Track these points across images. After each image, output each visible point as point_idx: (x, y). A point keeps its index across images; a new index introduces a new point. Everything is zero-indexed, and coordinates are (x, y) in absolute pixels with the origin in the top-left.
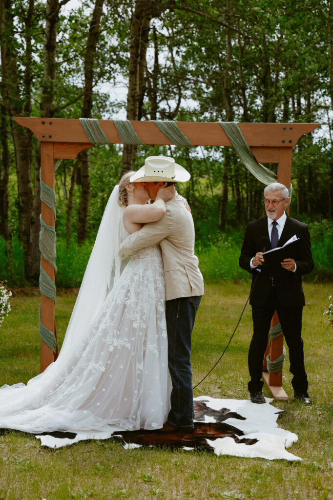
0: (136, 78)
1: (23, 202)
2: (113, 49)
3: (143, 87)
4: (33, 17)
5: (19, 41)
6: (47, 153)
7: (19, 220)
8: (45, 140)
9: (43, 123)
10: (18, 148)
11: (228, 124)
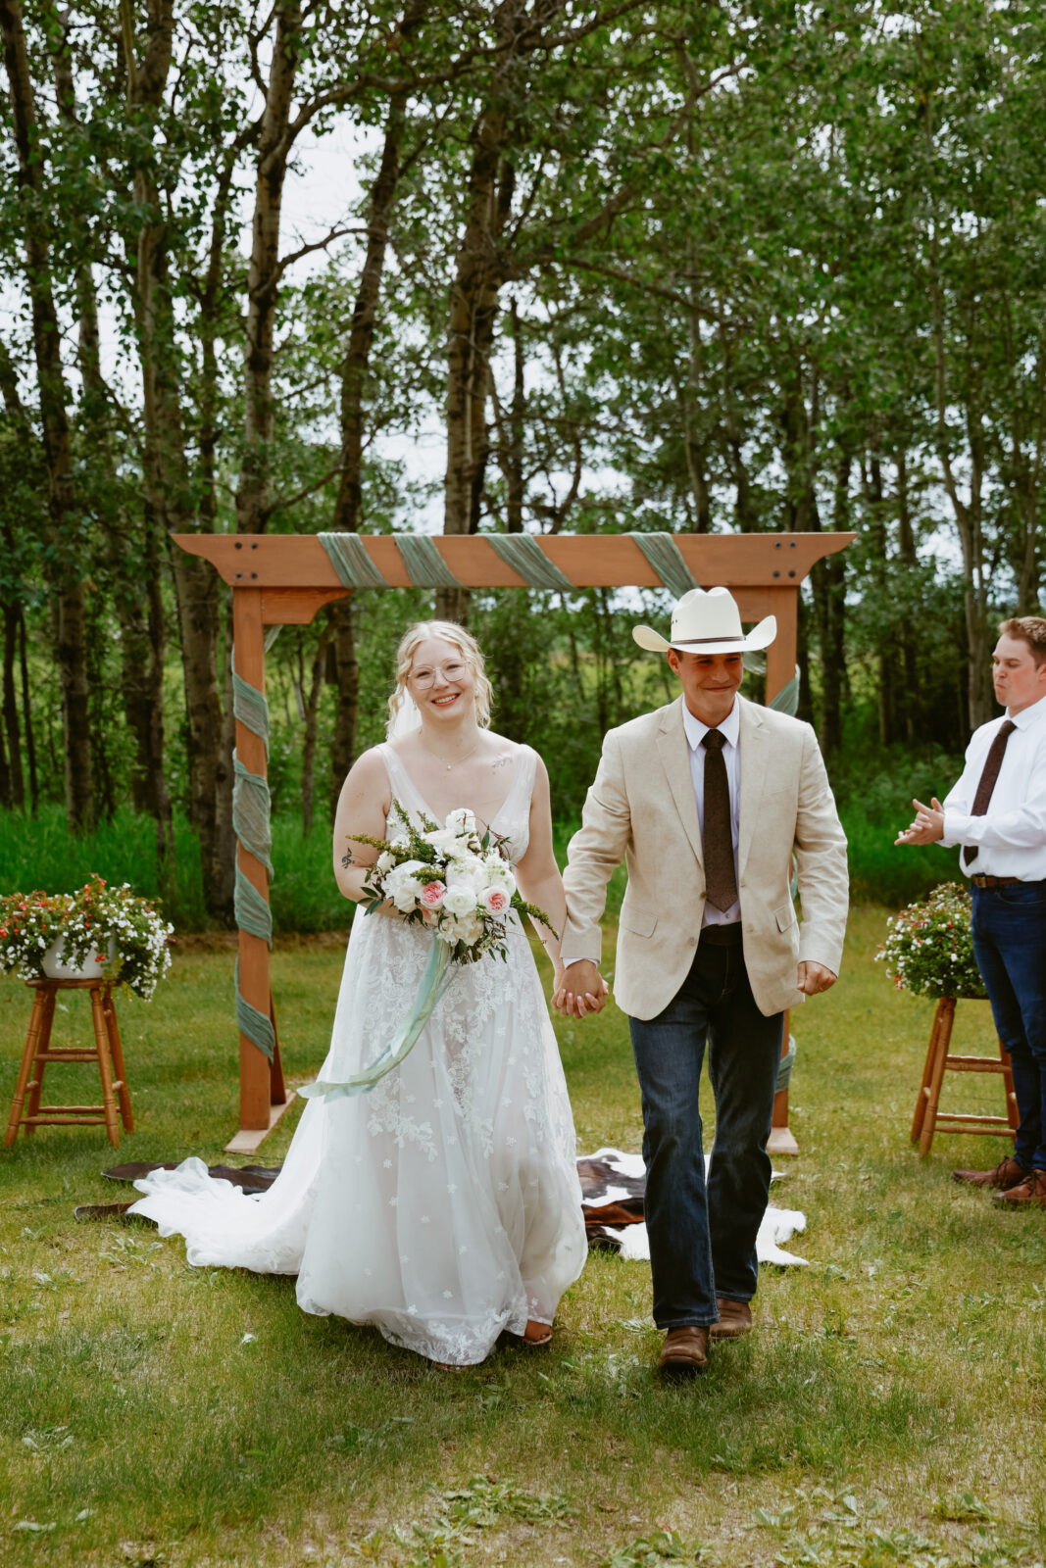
0: (463, 426)
1: (198, 729)
2: (413, 355)
3: (481, 449)
4: (220, 293)
5: (187, 349)
6: (249, 612)
7: (189, 772)
8: (242, 583)
9: (238, 546)
10: (184, 601)
11: (650, 538)
